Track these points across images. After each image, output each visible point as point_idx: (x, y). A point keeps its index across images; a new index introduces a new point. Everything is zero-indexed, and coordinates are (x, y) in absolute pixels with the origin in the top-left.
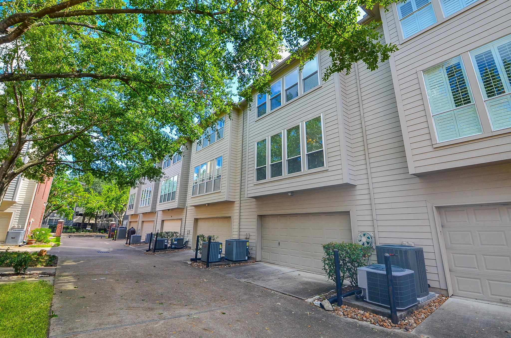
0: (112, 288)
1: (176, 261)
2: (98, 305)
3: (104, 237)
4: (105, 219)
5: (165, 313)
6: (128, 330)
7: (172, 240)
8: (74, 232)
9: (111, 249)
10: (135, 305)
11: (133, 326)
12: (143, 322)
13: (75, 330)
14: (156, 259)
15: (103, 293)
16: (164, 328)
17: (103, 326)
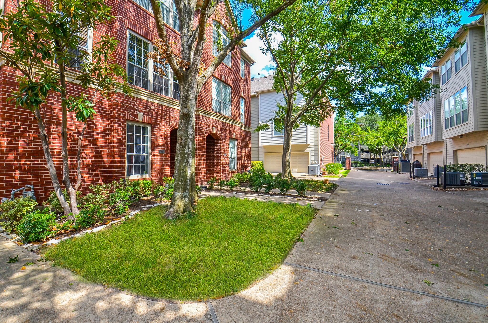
0: (372, 224)
1: (478, 203)
2: (347, 241)
3: (389, 170)
4: (389, 154)
5: (438, 286)
6: (367, 291)
7: (472, 175)
8: (363, 167)
9: (392, 182)
10: (392, 254)
11: (376, 287)
12: (394, 287)
13: (308, 264)
14: (445, 197)
15: (360, 228)
16: (428, 314)
17: (338, 271)
